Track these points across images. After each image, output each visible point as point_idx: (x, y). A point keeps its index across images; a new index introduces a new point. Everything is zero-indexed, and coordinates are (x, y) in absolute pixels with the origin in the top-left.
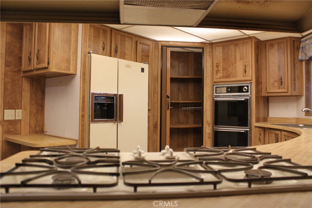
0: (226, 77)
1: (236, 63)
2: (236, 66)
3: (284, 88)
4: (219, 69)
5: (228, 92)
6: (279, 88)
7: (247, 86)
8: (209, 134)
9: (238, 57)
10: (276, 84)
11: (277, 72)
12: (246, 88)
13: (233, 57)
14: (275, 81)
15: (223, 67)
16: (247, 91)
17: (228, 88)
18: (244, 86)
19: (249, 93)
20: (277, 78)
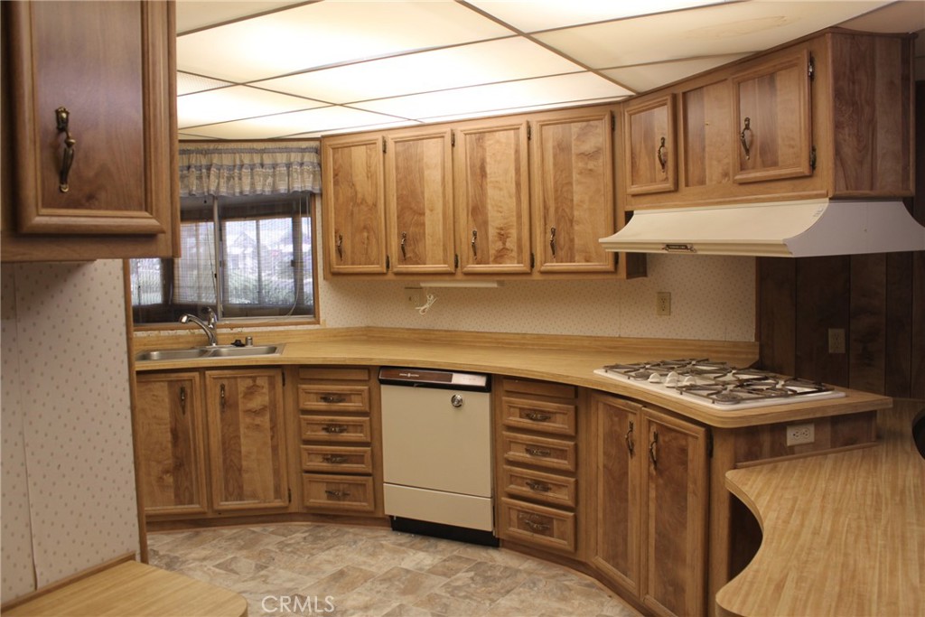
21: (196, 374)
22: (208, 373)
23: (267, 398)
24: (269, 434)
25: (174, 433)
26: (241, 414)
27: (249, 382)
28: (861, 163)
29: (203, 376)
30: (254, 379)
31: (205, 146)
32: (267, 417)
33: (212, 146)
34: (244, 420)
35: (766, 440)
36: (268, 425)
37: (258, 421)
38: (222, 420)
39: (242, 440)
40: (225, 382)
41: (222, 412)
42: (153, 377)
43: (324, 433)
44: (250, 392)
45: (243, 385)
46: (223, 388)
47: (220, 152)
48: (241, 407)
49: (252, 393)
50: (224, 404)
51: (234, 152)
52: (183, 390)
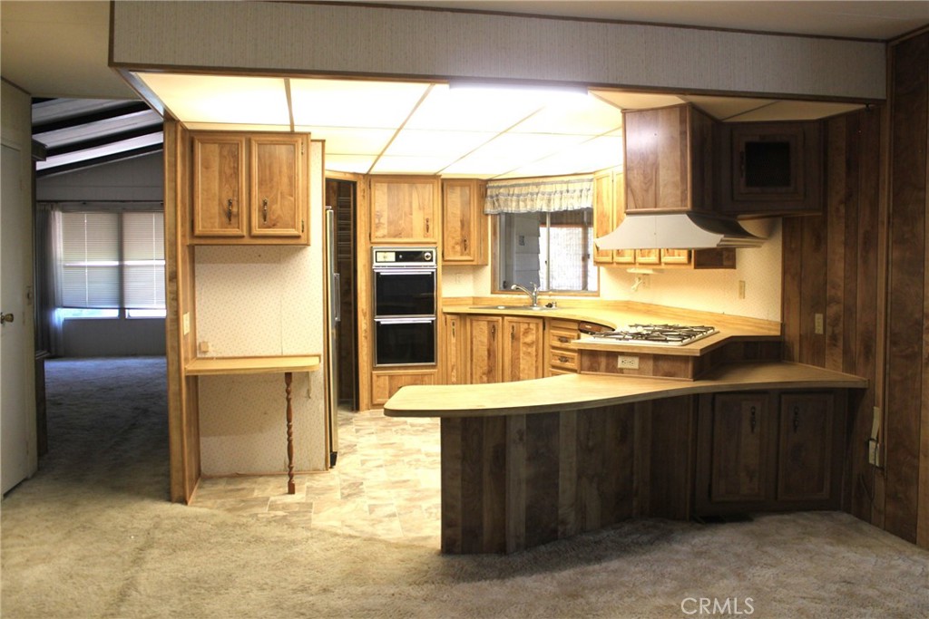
0: (395, 236)
1: (411, 214)
2: (411, 219)
3: (469, 254)
4: (382, 221)
5: (397, 260)
6: (462, 255)
7: (431, 252)
8: (366, 331)
9: (415, 205)
10: (458, 248)
11: (459, 229)
12: (429, 254)
13: (407, 204)
14: (457, 244)
15: (388, 218)
16: (431, 260)
17: (397, 254)
18: (425, 252)
19: (433, 263)
20: (459, 238)
21: (500, 318)
22: (506, 318)
23: (535, 337)
24: (534, 359)
25: (489, 351)
26: (521, 345)
27: (526, 326)
28: (647, 191)
29: (503, 319)
30: (529, 324)
31: (537, 180)
32: (534, 349)
33: (541, 180)
34: (523, 349)
35: (603, 361)
36: (534, 354)
37: (529, 350)
38: (512, 346)
39: (521, 361)
40: (514, 324)
41: (512, 342)
42: (480, 318)
43: (558, 362)
44: (527, 332)
45: (523, 327)
46: (513, 327)
47: (544, 183)
48: (521, 341)
49: (527, 333)
50: (513, 336)
51: (552, 183)
52: (494, 327)
